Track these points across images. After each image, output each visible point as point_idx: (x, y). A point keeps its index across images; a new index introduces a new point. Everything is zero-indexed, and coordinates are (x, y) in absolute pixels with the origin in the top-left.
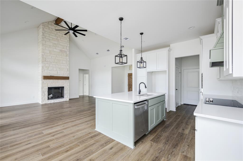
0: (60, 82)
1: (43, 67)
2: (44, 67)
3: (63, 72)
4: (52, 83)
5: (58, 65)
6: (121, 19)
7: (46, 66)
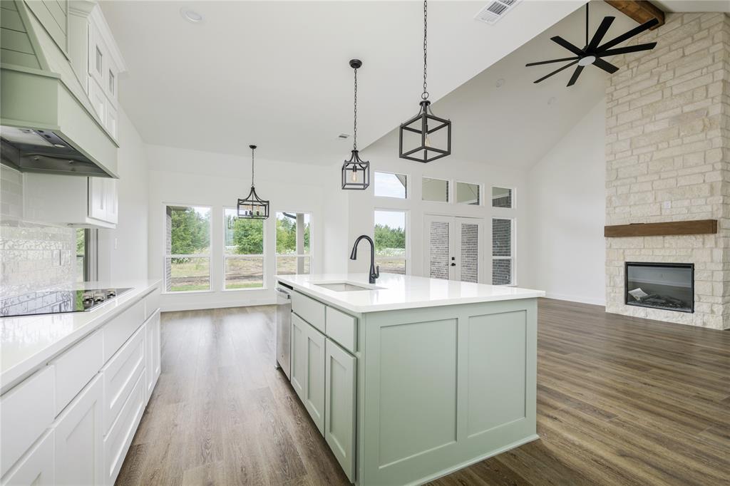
0: (674, 246)
1: (610, 200)
2: (613, 198)
3: (686, 203)
4: (640, 249)
5: (663, 179)
6: (356, 64)
7: (619, 193)
